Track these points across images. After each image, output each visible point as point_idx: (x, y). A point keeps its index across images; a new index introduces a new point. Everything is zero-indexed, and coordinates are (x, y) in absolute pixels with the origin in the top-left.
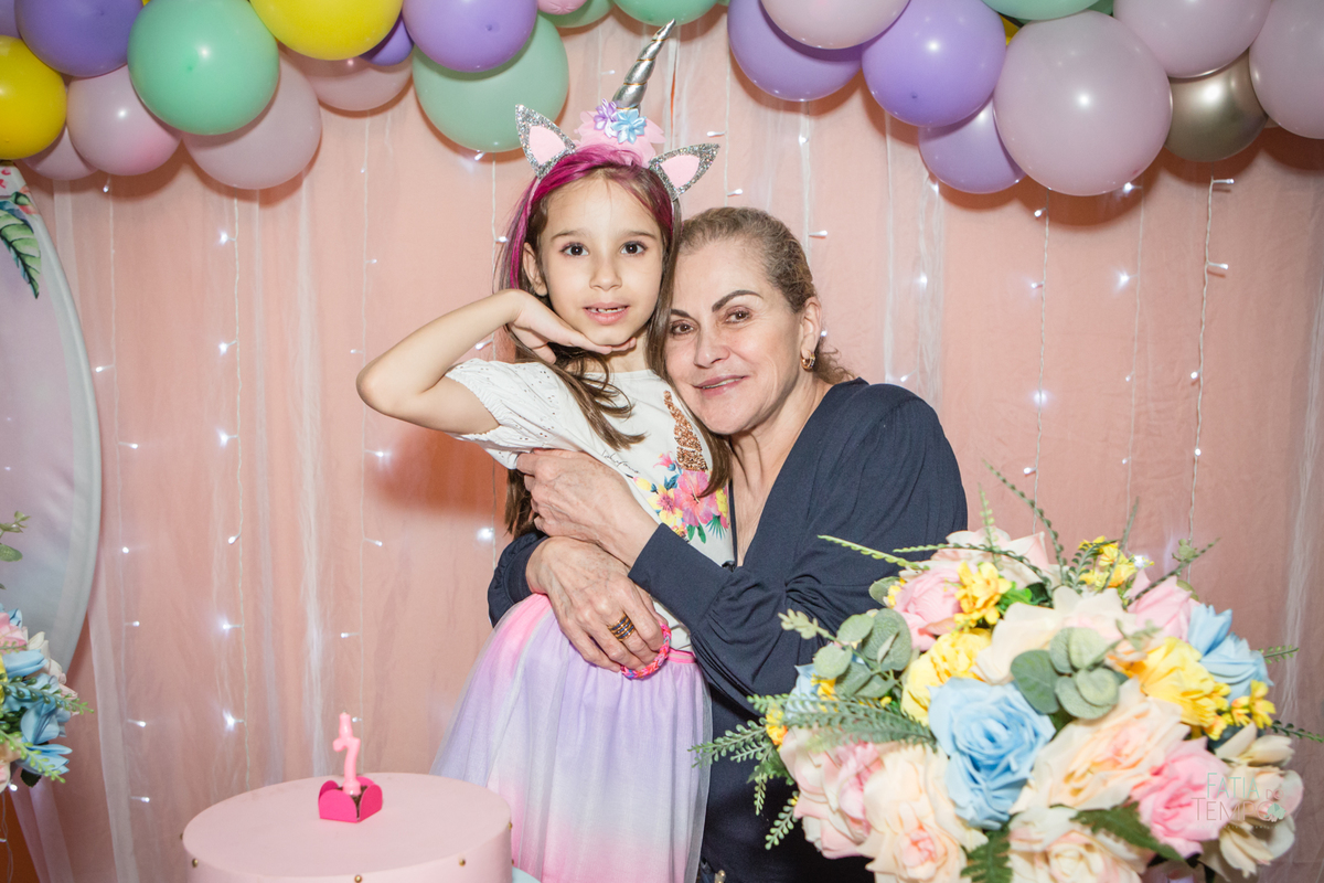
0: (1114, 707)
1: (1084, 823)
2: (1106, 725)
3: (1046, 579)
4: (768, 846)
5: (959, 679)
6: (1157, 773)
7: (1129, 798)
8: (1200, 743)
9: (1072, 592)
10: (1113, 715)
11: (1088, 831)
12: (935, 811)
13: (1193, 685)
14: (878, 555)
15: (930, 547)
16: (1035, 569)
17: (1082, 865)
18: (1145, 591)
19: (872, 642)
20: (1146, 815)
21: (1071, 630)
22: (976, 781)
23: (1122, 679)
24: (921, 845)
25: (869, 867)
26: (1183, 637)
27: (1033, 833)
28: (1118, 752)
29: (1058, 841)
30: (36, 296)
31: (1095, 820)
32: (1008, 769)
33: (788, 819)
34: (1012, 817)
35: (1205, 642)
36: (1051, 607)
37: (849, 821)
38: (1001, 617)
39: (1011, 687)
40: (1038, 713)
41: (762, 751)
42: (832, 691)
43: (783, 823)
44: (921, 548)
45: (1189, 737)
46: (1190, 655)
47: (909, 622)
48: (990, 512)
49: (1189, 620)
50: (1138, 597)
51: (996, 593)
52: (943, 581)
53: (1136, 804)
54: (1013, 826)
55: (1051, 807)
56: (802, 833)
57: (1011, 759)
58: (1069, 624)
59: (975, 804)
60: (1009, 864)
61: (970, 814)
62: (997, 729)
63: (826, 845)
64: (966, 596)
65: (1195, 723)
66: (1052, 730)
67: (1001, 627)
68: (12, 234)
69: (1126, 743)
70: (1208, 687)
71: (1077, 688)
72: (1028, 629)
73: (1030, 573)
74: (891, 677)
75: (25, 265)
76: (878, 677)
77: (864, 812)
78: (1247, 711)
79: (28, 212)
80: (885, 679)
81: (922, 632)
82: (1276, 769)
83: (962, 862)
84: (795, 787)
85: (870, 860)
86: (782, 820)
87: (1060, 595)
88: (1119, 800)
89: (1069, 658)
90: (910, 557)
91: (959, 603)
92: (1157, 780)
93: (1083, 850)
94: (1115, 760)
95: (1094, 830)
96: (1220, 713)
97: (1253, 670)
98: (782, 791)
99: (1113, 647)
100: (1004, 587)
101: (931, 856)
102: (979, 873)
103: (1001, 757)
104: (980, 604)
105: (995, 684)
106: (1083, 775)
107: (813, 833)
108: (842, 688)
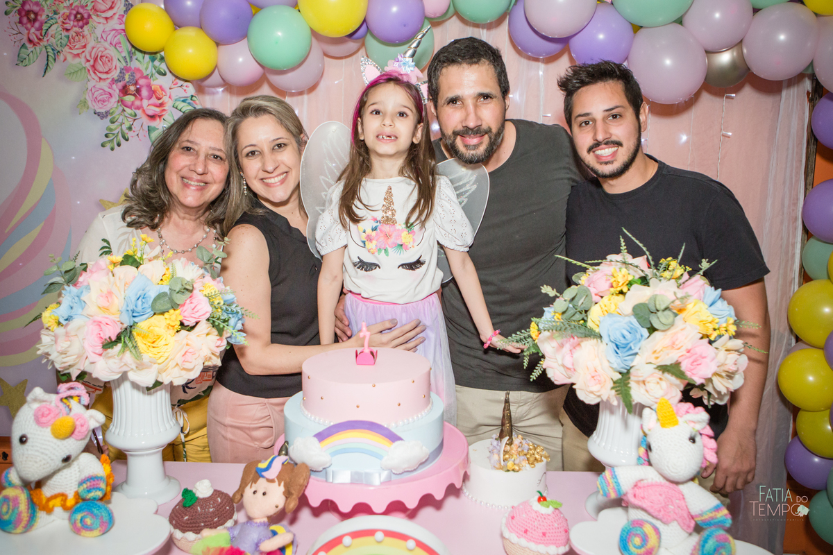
0: (673, 325)
1: (660, 370)
2: (669, 333)
3: (647, 275)
5: (612, 314)
6: (688, 352)
7: (677, 360)
8: (706, 340)
9: (657, 280)
10: (672, 328)
11: (661, 373)
12: (602, 365)
13: (704, 318)
14: (579, 264)
15: (600, 261)
16: (642, 271)
17: (658, 386)
18: (687, 281)
19: (576, 299)
20: (683, 367)
21: (657, 296)
22: (617, 353)
23: (676, 315)
24: (595, 378)
25: (574, 387)
26: (701, 299)
27: (640, 374)
28: (674, 343)
29: (649, 377)
31: (664, 369)
32: (631, 348)
33: (539, 369)
34: (631, 368)
35: (710, 302)
36: (649, 286)
37: (565, 369)
38: (629, 290)
39: (633, 317)
40: (643, 327)
41: (528, 342)
42: (560, 317)
44: (596, 261)
45: (702, 338)
46: (703, 307)
47: (591, 291)
49: (704, 292)
50: (684, 283)
51: (627, 280)
52: (605, 275)
53: (680, 363)
54: (631, 371)
55: (647, 363)
56: (546, 374)
57: (632, 345)
58: (655, 293)
59: (617, 363)
60: (629, 385)
61: (615, 366)
62: (626, 334)
63: (556, 379)
64: (614, 281)
65: (705, 333)
66: (648, 334)
67: (629, 294)
69: (677, 339)
70: (710, 319)
71: (658, 318)
72: (640, 294)
73: (640, 272)
74: (584, 313)
76: (578, 312)
77: (573, 365)
78: (725, 329)
79: (196, 104)
80: (581, 313)
81: (596, 295)
82: (737, 353)
83: (611, 385)
84: (543, 357)
86: (537, 369)
87: (652, 282)
88: (673, 362)
89: (655, 306)
90: (592, 265)
91: (612, 284)
92: (688, 354)
93: (658, 380)
94: (673, 345)
95: (663, 372)
96: (715, 330)
97: (728, 313)
98: (537, 358)
99: (673, 302)
100: (630, 278)
101: (600, 383)
102: (618, 388)
103: (628, 344)
104: (620, 284)
105: (626, 316)
106: (660, 352)
107: (550, 374)
108: (564, 316)
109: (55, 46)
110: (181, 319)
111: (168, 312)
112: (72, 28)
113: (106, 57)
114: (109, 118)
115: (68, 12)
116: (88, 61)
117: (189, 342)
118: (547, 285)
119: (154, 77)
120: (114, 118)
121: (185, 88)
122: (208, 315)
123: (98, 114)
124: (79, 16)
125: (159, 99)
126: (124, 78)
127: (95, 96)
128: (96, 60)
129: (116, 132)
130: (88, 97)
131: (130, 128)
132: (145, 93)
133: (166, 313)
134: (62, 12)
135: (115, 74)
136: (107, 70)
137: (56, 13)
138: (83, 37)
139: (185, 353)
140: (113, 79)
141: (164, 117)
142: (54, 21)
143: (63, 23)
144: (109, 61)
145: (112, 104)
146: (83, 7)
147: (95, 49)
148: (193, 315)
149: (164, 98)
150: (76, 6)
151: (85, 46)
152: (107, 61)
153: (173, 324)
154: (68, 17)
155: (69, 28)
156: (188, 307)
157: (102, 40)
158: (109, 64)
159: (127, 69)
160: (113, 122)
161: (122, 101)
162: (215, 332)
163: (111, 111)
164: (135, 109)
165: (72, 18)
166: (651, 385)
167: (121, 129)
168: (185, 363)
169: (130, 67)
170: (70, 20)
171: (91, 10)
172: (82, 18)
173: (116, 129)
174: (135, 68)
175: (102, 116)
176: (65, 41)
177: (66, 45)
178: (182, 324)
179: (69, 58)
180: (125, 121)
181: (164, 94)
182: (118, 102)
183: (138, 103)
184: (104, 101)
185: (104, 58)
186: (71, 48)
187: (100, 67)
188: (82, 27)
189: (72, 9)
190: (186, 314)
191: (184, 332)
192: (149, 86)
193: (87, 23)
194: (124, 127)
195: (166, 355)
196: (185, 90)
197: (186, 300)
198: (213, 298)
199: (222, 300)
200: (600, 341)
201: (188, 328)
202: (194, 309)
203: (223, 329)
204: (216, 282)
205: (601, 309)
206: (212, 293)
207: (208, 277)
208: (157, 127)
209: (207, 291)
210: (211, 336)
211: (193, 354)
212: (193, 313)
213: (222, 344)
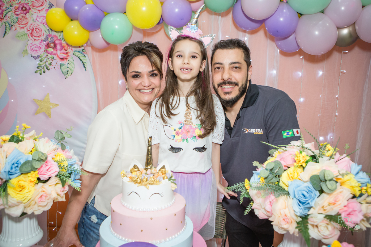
3: (316, 155)
4: (245, 214)
5: (295, 179)
7: (338, 212)
10: (335, 192)
11: (328, 220)
12: (290, 212)
13: (353, 184)
17: (326, 228)
20: (343, 217)
21: (325, 170)
22: (300, 206)
23: (337, 183)
24: (285, 220)
27: (314, 220)
28: (335, 201)
29: (320, 222)
30: (86, 71)
31: (330, 218)
32: (309, 203)
33: (250, 208)
34: (308, 215)
35: (355, 173)
36: (318, 163)
37: (266, 211)
38: (306, 165)
39: (309, 183)
40: (316, 190)
41: (243, 190)
42: (264, 181)
43: (249, 209)
45: (353, 198)
46: (352, 176)
47: (282, 164)
48: (303, 138)
49: (350, 166)
51: (306, 159)
52: (291, 155)
53: (340, 215)
54: (309, 217)
55: (319, 214)
58: (324, 168)
59: (299, 211)
60: (308, 227)
61: (298, 214)
62: (305, 193)
63: (260, 216)
64: (298, 159)
65: (354, 194)
66: (319, 194)
67: (306, 167)
68: (81, 58)
69: (338, 199)
70: (356, 184)
71: (327, 186)
72: (314, 169)
73: (311, 152)
74: (277, 177)
75: (84, 64)
76: (275, 177)
77: (271, 211)
78: (365, 191)
80: (276, 177)
81: (285, 166)
83: (296, 225)
84: (252, 200)
85: (272, 222)
86: (248, 208)
87: (320, 159)
88: (336, 213)
89: (324, 177)
90: (280, 147)
91: (295, 160)
93: (327, 225)
94: (335, 203)
97: (367, 181)
98: (248, 201)
100: (308, 158)
101: (288, 223)
103: (307, 200)
104: (301, 162)
105: (305, 182)
106: (326, 206)
107: (257, 213)
108: (266, 180)
109: (10, 22)
110: (38, 177)
111: (30, 172)
112: (20, 14)
113: (39, 29)
114: (39, 59)
115: (18, 6)
116: (29, 31)
117: (44, 190)
118: (256, 161)
120: (42, 59)
122: (56, 173)
123: (34, 57)
124: (24, 8)
125: (66, 50)
126: (47, 40)
127: (32, 48)
128: (33, 30)
129: (43, 66)
130: (28, 49)
131: (50, 64)
132: (58, 47)
133: (29, 173)
134: (14, 6)
135: (43, 38)
136: (39, 35)
137: (11, 6)
138: (26, 19)
139: (41, 196)
140: (42, 40)
141: (68, 59)
142: (10, 10)
143: (15, 11)
144: (40, 31)
145: (41, 52)
146: (26, 4)
147: (32, 25)
149: (69, 50)
150: (23, 3)
151: (27, 23)
152: (39, 31)
153: (32, 180)
154: (18, 8)
155: (18, 14)
156: (44, 169)
157: (36, 21)
158: (40, 33)
159: (50, 36)
160: (41, 61)
161: (46, 51)
162: (60, 182)
163: (40, 56)
164: (54, 55)
165: (20, 9)
166: (322, 228)
167: (46, 65)
168: (40, 202)
169: (51, 34)
170: (19, 10)
171: (31, 6)
172: (26, 9)
173: (43, 64)
174: (54, 35)
175: (35, 58)
176: (16, 20)
177: (17, 22)
178: (39, 179)
179: (18, 29)
180: (48, 60)
181: (68, 48)
182: (45, 51)
183: (55, 52)
184: (36, 51)
185: (37, 30)
186: (19, 24)
187: (35, 33)
188: (25, 14)
189: (20, 5)
190: (42, 173)
191: (40, 184)
192: (61, 44)
193: (28, 12)
194: (47, 64)
195: (29, 198)
197: (43, 165)
198: (60, 163)
199: (66, 164)
200: (288, 197)
201: (43, 182)
202: (47, 170)
203: (65, 182)
204: (64, 152)
205: (288, 175)
206: (59, 160)
207: (60, 150)
208: (65, 64)
209: (57, 159)
210: (58, 185)
211: (46, 197)
212: (46, 173)
213: (65, 189)
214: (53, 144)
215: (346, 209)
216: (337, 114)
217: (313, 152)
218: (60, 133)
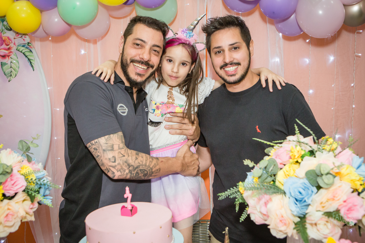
0: (333, 184)
1: (326, 216)
2: (331, 189)
3: (314, 149)
5: (291, 177)
6: (345, 201)
7: (337, 209)
8: (356, 193)
9: (320, 152)
10: (333, 186)
11: (327, 217)
12: (286, 213)
13: (353, 178)
17: (325, 226)
18: (340, 152)
19: (268, 167)
20: (342, 213)
21: (321, 164)
22: (296, 204)
23: (335, 177)
24: (282, 221)
26: (351, 164)
27: (312, 218)
28: (334, 197)
29: (319, 220)
30: (34, 71)
31: (329, 214)
32: (305, 201)
33: (245, 214)
34: (306, 214)
35: (357, 166)
36: (315, 157)
37: (263, 215)
38: (302, 160)
39: (305, 179)
40: (313, 186)
41: (238, 195)
42: (257, 180)
44: (280, 141)
45: (353, 192)
46: (352, 170)
47: (277, 161)
48: (298, 132)
49: (352, 159)
50: (338, 154)
51: (301, 154)
52: (286, 150)
53: (340, 210)
54: (307, 216)
55: (317, 211)
57: (306, 199)
58: (320, 162)
59: (297, 211)
60: (306, 226)
61: (295, 213)
62: (302, 191)
63: (257, 221)
64: (292, 155)
65: (354, 188)
66: (317, 191)
67: (302, 163)
68: (27, 54)
69: (336, 194)
70: (358, 178)
71: (323, 180)
72: (310, 163)
73: (309, 147)
74: (273, 176)
75: (30, 62)
76: (270, 176)
77: (267, 213)
79: (31, 48)
80: (271, 176)
81: (281, 164)
83: (294, 226)
84: (248, 205)
87: (317, 154)
88: (335, 209)
89: (320, 171)
90: (277, 143)
91: (290, 156)
93: (326, 223)
96: (361, 185)
99: (332, 169)
100: (303, 153)
101: (285, 224)
102: (298, 228)
103: (303, 198)
104: (296, 157)
105: (301, 178)
106: (325, 203)
107: (253, 218)
108: (260, 180)
110: (3, 193)
117: (10, 207)
118: (247, 159)
119: (4, 32)
121: (24, 38)
122: (24, 188)
125: (7, 45)
139: (7, 215)
141: (11, 56)
148: (12, 189)
149: (11, 44)
156: (9, 184)
162: (28, 198)
166: (321, 226)
168: (6, 222)
178: (4, 195)
181: (10, 42)
190: (7, 188)
191: (6, 201)
192: (1, 38)
196: (24, 39)
197: (8, 179)
198: (28, 176)
199: (33, 177)
200: (284, 196)
201: (9, 198)
202: (13, 185)
203: (34, 197)
204: (31, 165)
205: (285, 173)
206: (26, 173)
207: (26, 161)
208: (7, 63)
209: (23, 171)
210: (25, 202)
211: (13, 215)
212: (12, 188)
213: (34, 207)
214: (17, 156)
215: (345, 204)
216: (354, 106)
217: (311, 147)
218: (24, 143)
